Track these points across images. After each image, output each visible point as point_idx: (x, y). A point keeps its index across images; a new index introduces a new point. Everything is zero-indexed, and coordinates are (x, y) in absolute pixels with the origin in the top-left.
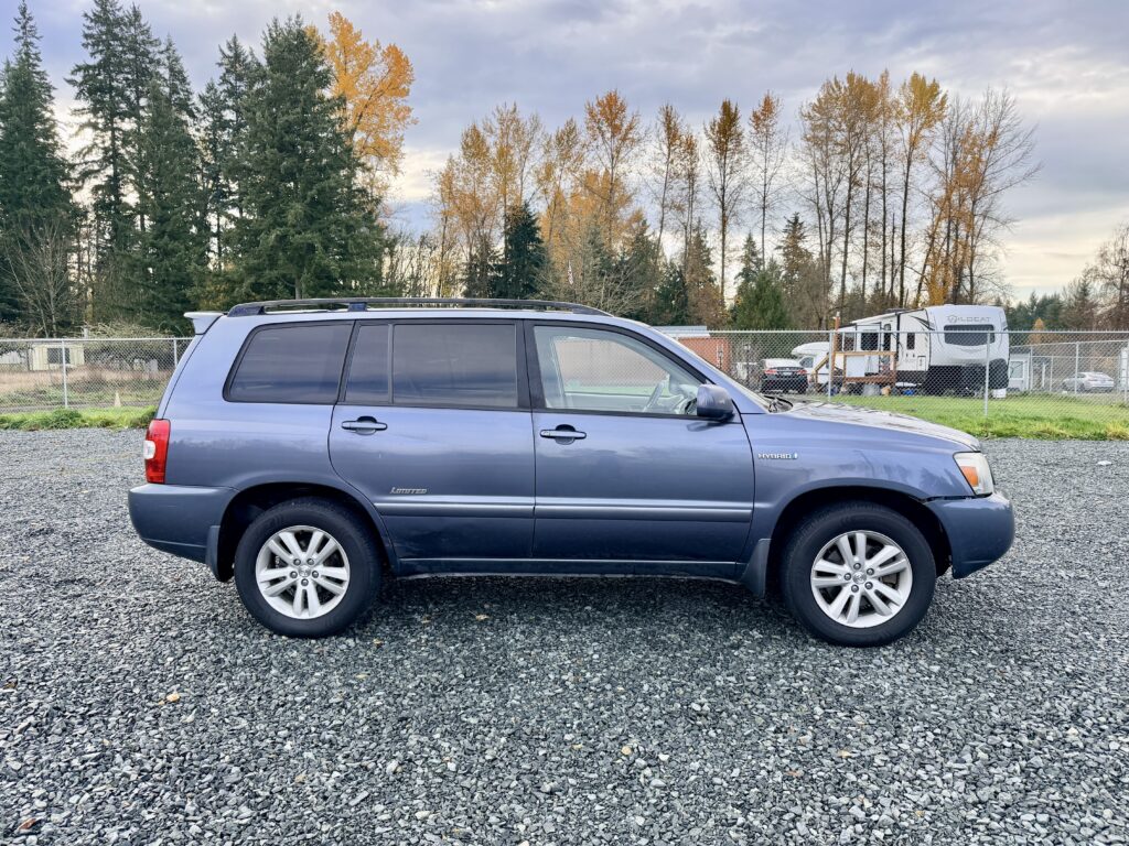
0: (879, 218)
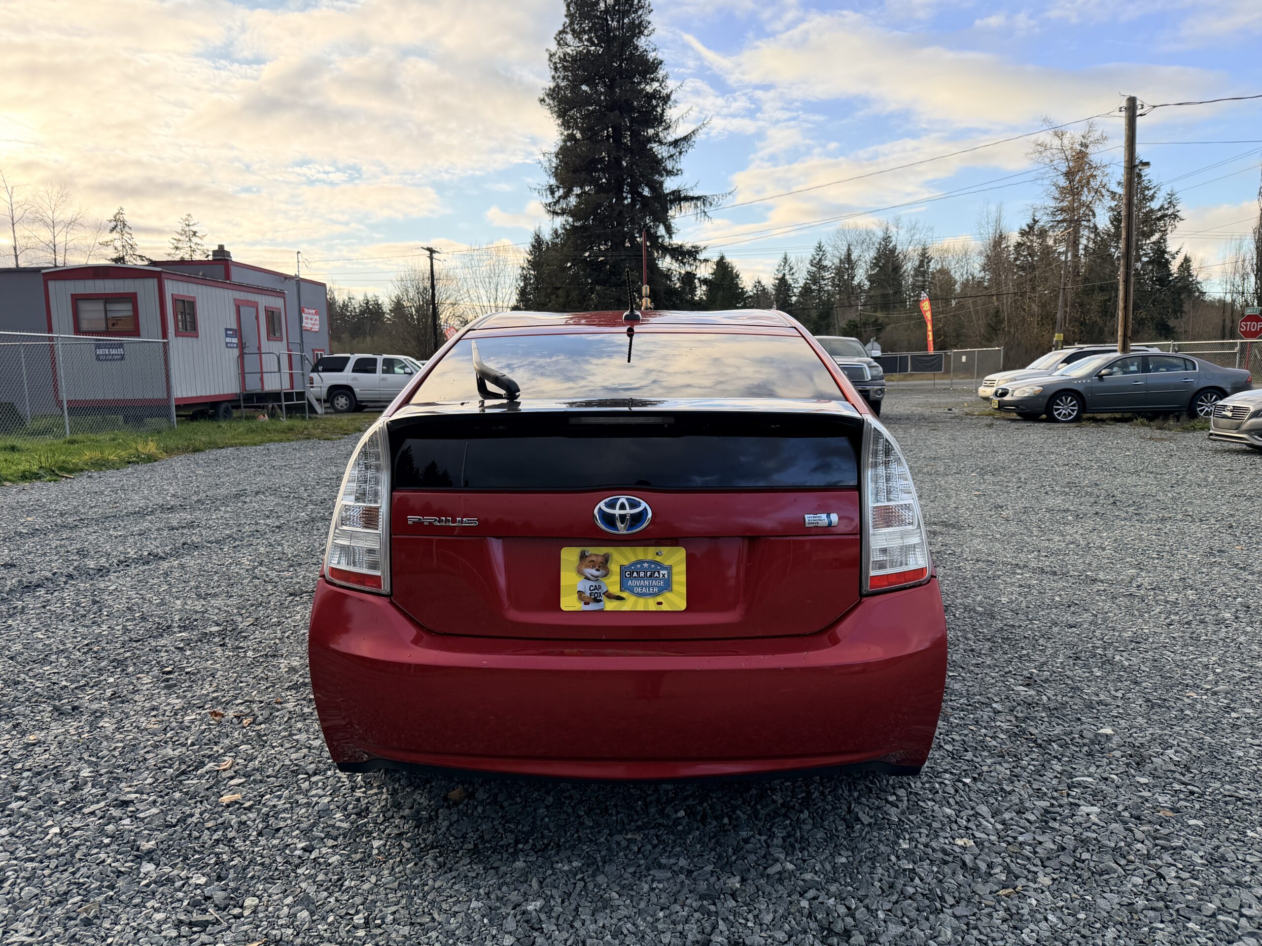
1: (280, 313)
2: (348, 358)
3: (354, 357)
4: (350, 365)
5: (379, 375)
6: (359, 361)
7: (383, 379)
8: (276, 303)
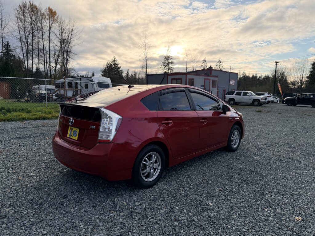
0: (42, 48)
1: (216, 81)
2: (235, 92)
3: (236, 91)
4: (235, 93)
5: (242, 96)
6: (237, 92)
7: (243, 97)
8: (216, 79)
